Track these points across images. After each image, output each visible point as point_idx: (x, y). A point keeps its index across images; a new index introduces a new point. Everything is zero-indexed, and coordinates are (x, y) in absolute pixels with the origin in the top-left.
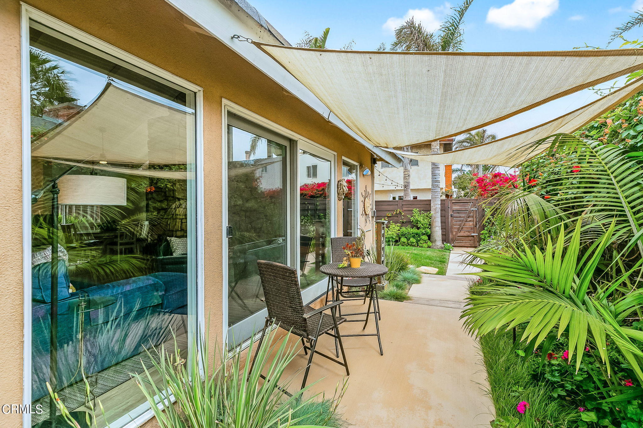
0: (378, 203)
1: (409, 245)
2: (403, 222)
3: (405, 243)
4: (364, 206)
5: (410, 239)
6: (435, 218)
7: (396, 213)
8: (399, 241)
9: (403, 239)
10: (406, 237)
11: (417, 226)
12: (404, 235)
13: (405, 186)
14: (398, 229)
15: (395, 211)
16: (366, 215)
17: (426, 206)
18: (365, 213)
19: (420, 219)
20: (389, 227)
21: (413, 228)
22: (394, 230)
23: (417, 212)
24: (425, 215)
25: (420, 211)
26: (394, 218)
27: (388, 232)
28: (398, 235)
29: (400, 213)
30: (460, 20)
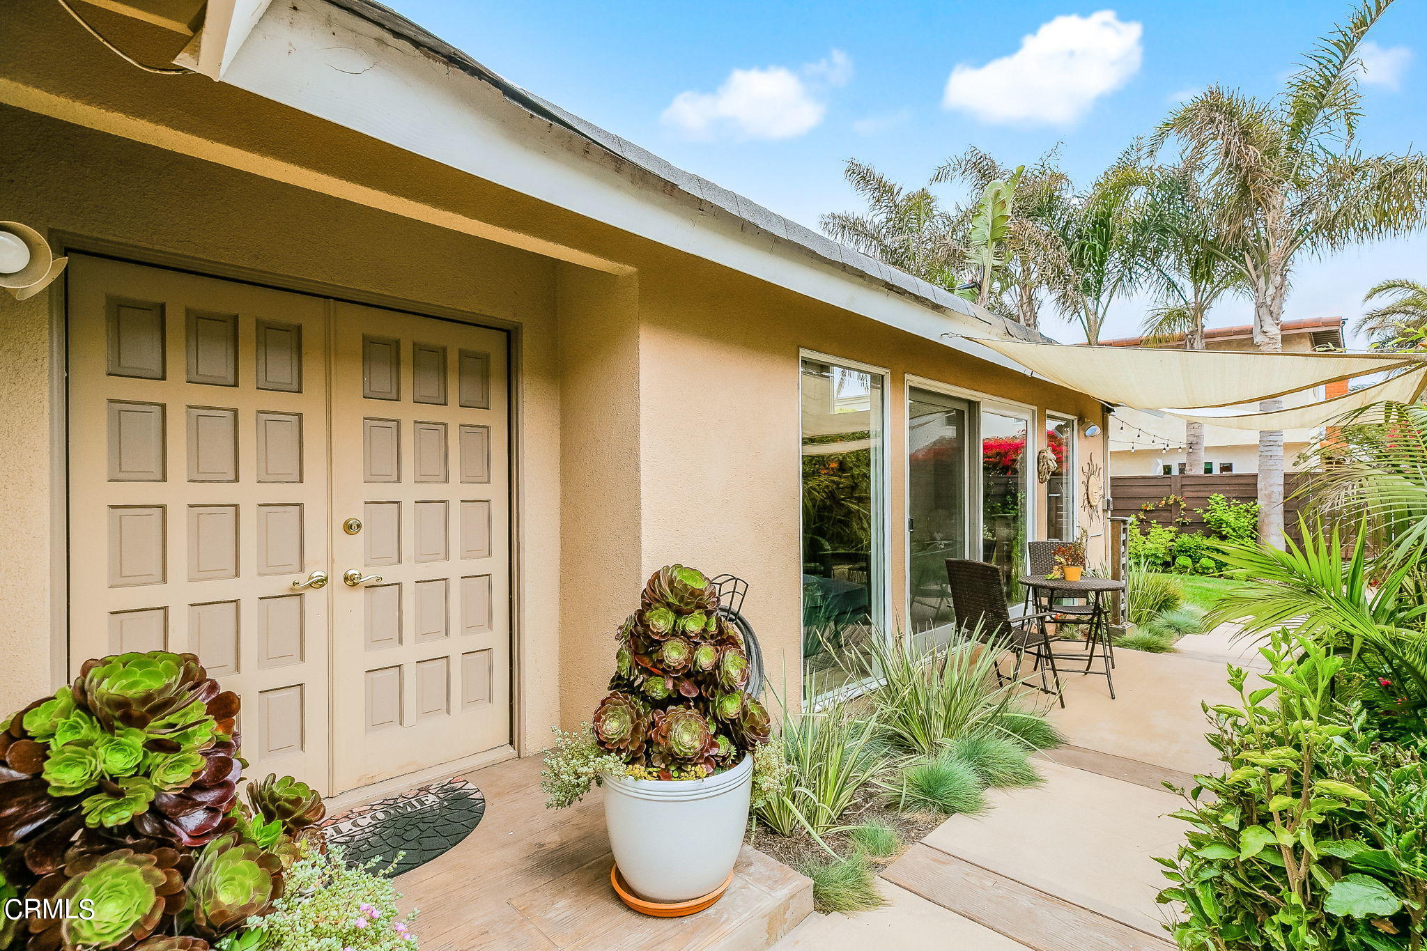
0: (1116, 482)
1: (1197, 572)
2: (1184, 524)
3: (1187, 568)
4: (1087, 490)
5: (1199, 559)
6: (1267, 515)
7: (1167, 504)
8: (1174, 564)
9: (1182, 560)
10: (1190, 556)
11: (1220, 533)
12: (1186, 551)
13: (1191, 445)
14: (1169, 539)
15: (1165, 499)
16: (1091, 506)
17: (1246, 489)
18: (1089, 503)
19: (1230, 517)
20: (1149, 533)
21: (1208, 537)
22: (1158, 541)
23: (1220, 502)
24: (1241, 509)
25: (1228, 499)
26: (1165, 514)
27: (1144, 543)
28: (1170, 550)
29: (1176, 503)
30: (1342, 63)
